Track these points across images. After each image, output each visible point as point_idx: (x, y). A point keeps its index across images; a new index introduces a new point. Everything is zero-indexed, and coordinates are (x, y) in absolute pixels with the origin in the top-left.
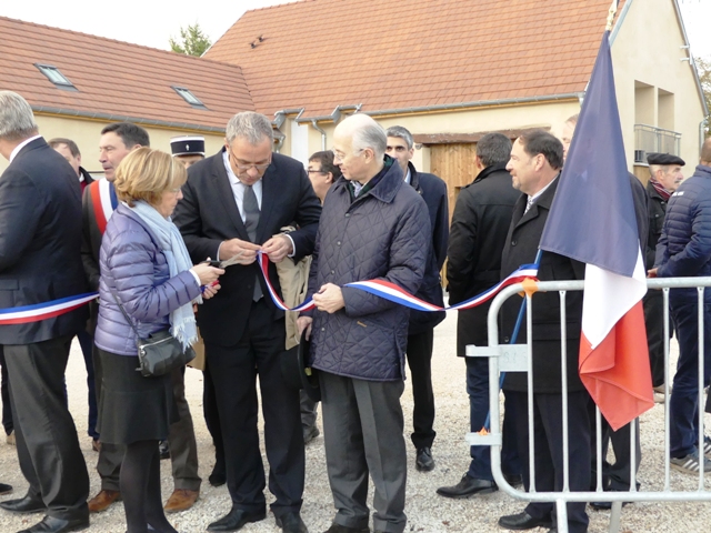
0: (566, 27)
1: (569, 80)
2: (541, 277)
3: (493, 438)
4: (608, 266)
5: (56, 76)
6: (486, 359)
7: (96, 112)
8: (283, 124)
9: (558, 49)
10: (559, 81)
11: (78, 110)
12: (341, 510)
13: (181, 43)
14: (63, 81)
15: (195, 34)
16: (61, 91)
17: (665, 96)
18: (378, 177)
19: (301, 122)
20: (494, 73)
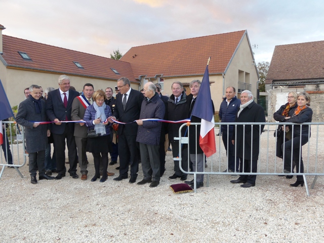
0: (220, 54)
1: (220, 69)
2: (191, 122)
3: (179, 159)
4: (206, 119)
5: (79, 65)
6: (178, 140)
7: (89, 75)
8: (141, 79)
9: (217, 60)
10: (217, 69)
11: (85, 75)
12: (145, 176)
13: (113, 55)
14: (80, 66)
15: (118, 53)
16: (80, 69)
17: (247, 74)
18: (153, 97)
19: (146, 79)
20: (200, 66)
